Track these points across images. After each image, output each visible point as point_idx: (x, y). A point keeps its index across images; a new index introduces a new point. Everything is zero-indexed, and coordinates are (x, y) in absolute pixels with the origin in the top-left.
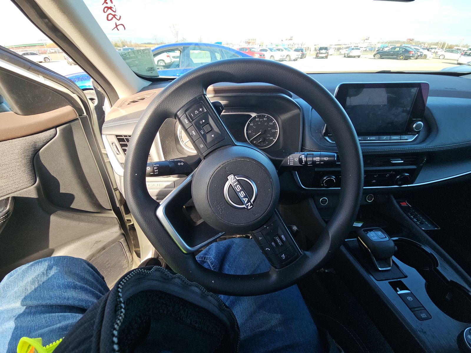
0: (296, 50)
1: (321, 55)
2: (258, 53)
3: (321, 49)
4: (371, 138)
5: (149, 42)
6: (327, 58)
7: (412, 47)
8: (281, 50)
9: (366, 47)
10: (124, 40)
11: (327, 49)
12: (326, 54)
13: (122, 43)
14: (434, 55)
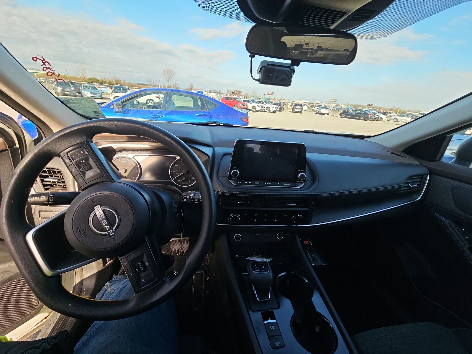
0: (275, 104)
1: (296, 110)
2: (242, 103)
3: (296, 105)
4: (268, 184)
5: (143, 83)
6: (301, 113)
7: (370, 111)
8: (262, 103)
9: (334, 107)
10: (119, 79)
11: (302, 106)
12: (301, 110)
13: (116, 81)
14: (389, 118)
